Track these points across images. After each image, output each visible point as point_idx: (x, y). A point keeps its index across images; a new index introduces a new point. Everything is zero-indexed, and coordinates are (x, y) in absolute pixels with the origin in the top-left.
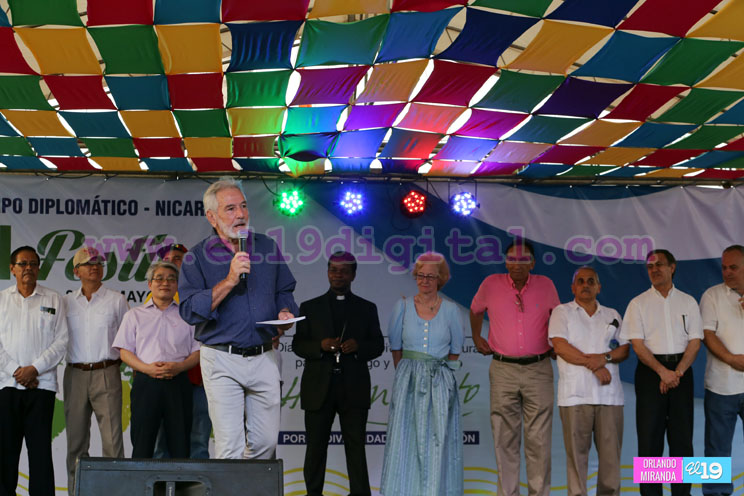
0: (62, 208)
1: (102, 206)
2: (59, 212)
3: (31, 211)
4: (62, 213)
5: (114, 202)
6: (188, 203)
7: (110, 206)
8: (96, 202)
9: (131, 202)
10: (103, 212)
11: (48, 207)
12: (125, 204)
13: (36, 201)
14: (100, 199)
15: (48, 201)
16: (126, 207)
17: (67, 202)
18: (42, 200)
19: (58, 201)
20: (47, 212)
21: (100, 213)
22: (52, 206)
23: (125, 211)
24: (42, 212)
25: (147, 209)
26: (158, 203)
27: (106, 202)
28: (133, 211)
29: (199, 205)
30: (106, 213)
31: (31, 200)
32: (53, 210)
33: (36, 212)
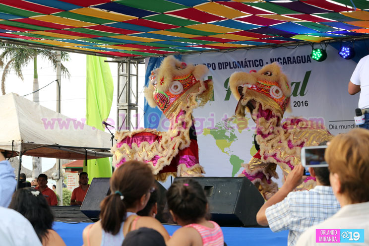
0: (232, 66)
1: (248, 63)
2: (231, 68)
3: (219, 69)
4: (232, 68)
5: (252, 61)
6: (284, 58)
7: (251, 63)
8: (245, 62)
9: (260, 60)
10: (249, 66)
11: (226, 66)
12: (257, 61)
13: (221, 63)
14: (247, 60)
15: (225, 63)
16: (258, 63)
17: (233, 63)
18: (223, 63)
19: (230, 62)
20: (226, 68)
21: (248, 67)
22: (227, 65)
23: (258, 65)
24: (224, 69)
25: (267, 63)
26: (271, 59)
27: (249, 61)
28: (261, 65)
29: (289, 59)
30: (250, 67)
31: (219, 63)
32: (228, 67)
33: (221, 69)
